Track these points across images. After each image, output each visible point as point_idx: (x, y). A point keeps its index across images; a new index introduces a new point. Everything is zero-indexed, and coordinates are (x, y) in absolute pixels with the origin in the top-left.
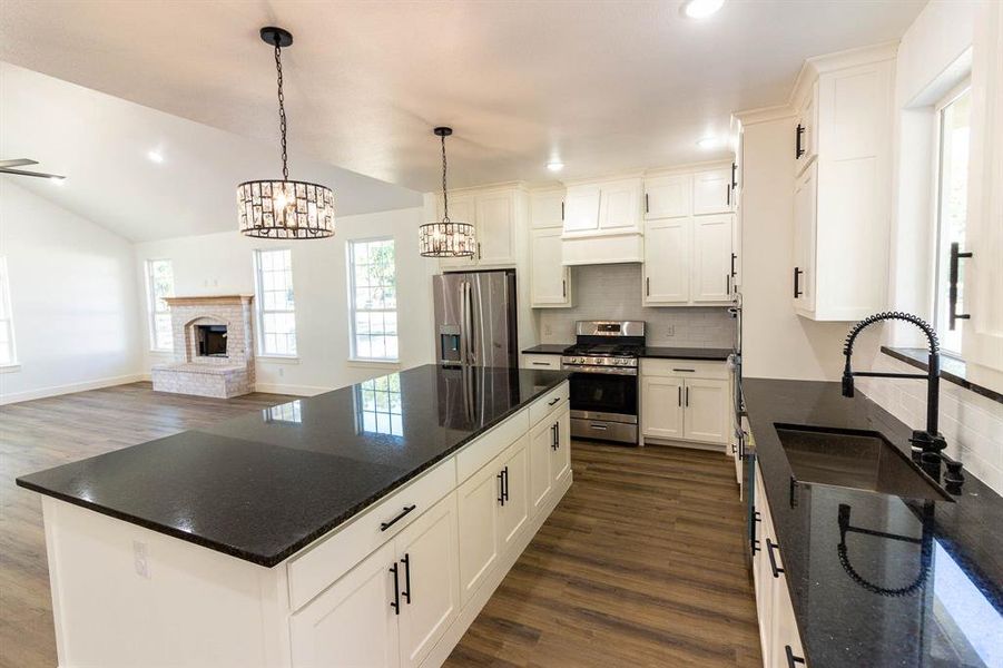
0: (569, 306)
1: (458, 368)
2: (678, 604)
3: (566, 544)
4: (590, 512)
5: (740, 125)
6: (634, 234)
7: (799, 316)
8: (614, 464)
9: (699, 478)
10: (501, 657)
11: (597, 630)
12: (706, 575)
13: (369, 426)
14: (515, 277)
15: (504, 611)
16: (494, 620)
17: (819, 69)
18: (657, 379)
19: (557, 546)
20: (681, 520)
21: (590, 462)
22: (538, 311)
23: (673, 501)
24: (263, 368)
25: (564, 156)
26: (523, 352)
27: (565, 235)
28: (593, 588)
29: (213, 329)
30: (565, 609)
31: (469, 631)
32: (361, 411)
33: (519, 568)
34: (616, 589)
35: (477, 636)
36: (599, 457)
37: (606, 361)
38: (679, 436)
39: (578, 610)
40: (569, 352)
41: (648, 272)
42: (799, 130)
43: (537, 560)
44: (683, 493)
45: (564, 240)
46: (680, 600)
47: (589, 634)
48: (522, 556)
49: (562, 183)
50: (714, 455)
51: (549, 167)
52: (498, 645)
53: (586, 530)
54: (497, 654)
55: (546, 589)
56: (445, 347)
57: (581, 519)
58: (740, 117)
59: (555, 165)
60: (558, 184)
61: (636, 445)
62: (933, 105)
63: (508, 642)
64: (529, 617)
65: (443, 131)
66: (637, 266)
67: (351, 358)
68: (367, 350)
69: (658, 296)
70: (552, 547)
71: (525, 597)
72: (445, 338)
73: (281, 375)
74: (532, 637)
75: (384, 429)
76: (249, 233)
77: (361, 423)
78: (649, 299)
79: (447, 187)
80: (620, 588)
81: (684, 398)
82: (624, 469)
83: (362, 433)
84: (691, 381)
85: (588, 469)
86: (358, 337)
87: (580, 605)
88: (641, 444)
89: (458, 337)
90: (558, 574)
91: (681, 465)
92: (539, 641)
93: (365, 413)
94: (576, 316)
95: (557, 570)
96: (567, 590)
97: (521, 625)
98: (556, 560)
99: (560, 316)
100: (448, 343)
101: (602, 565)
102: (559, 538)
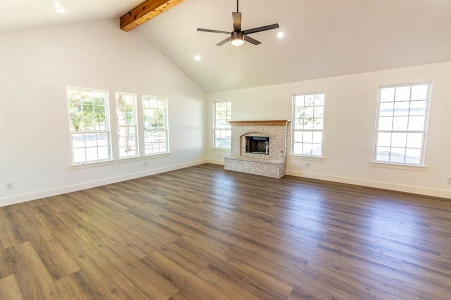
24: (291, 161)
29: (254, 139)
67: (373, 161)
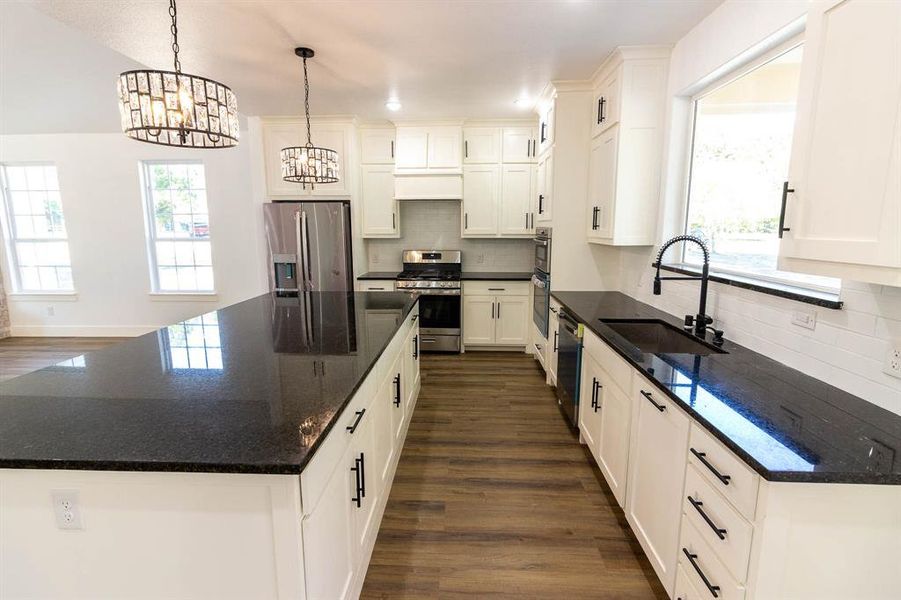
0: (398, 237)
1: (294, 295)
2: (535, 460)
3: (435, 435)
4: (443, 407)
5: (555, 90)
6: (457, 175)
7: (590, 243)
8: (447, 369)
9: (513, 372)
10: (421, 529)
11: (487, 491)
12: (546, 438)
13: (179, 361)
14: (349, 208)
15: (407, 494)
16: (403, 503)
17: (625, 56)
18: (475, 298)
19: (429, 438)
20: (513, 403)
21: (428, 369)
22: (367, 241)
23: (502, 390)
25: (402, 97)
26: (359, 279)
27: (397, 172)
28: (470, 462)
30: (457, 482)
31: (385, 517)
32: (167, 347)
33: (404, 459)
34: (488, 459)
35: (393, 519)
36: (434, 365)
37: (434, 284)
38: (492, 342)
39: (467, 480)
40: (401, 277)
41: (466, 208)
42: (601, 102)
43: (418, 450)
44: (508, 384)
45: (396, 176)
46: (533, 457)
47: (481, 495)
48: (403, 449)
49: (392, 123)
50: (517, 354)
51: (388, 105)
52: (415, 521)
53: (448, 421)
54: (417, 527)
55: (435, 471)
56: (279, 277)
57: (439, 413)
58: (556, 85)
59: (394, 104)
60: (389, 123)
61: (457, 353)
62: (691, 97)
63: (422, 516)
64: (429, 494)
65: (305, 52)
66: (458, 202)
67: (153, 292)
68: (171, 282)
69: (474, 230)
70: (425, 439)
71: (419, 480)
72: (279, 267)
73: (52, 314)
74: (440, 508)
75: (198, 364)
76: (134, 133)
77: (169, 359)
78: (467, 232)
79: (310, 110)
80: (491, 459)
81: (496, 311)
82: (457, 372)
83: (170, 371)
84: (501, 297)
85: (428, 375)
86: (160, 270)
87: (465, 476)
88: (463, 351)
89: (293, 266)
90: (439, 458)
91: (496, 364)
92: (446, 510)
93: (172, 350)
94: (402, 246)
95: (437, 454)
96: (451, 467)
97: (427, 502)
98: (433, 448)
99: (387, 246)
100: (284, 272)
101: (470, 444)
102: (429, 431)
